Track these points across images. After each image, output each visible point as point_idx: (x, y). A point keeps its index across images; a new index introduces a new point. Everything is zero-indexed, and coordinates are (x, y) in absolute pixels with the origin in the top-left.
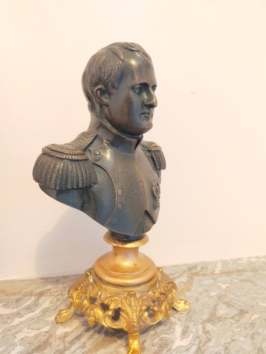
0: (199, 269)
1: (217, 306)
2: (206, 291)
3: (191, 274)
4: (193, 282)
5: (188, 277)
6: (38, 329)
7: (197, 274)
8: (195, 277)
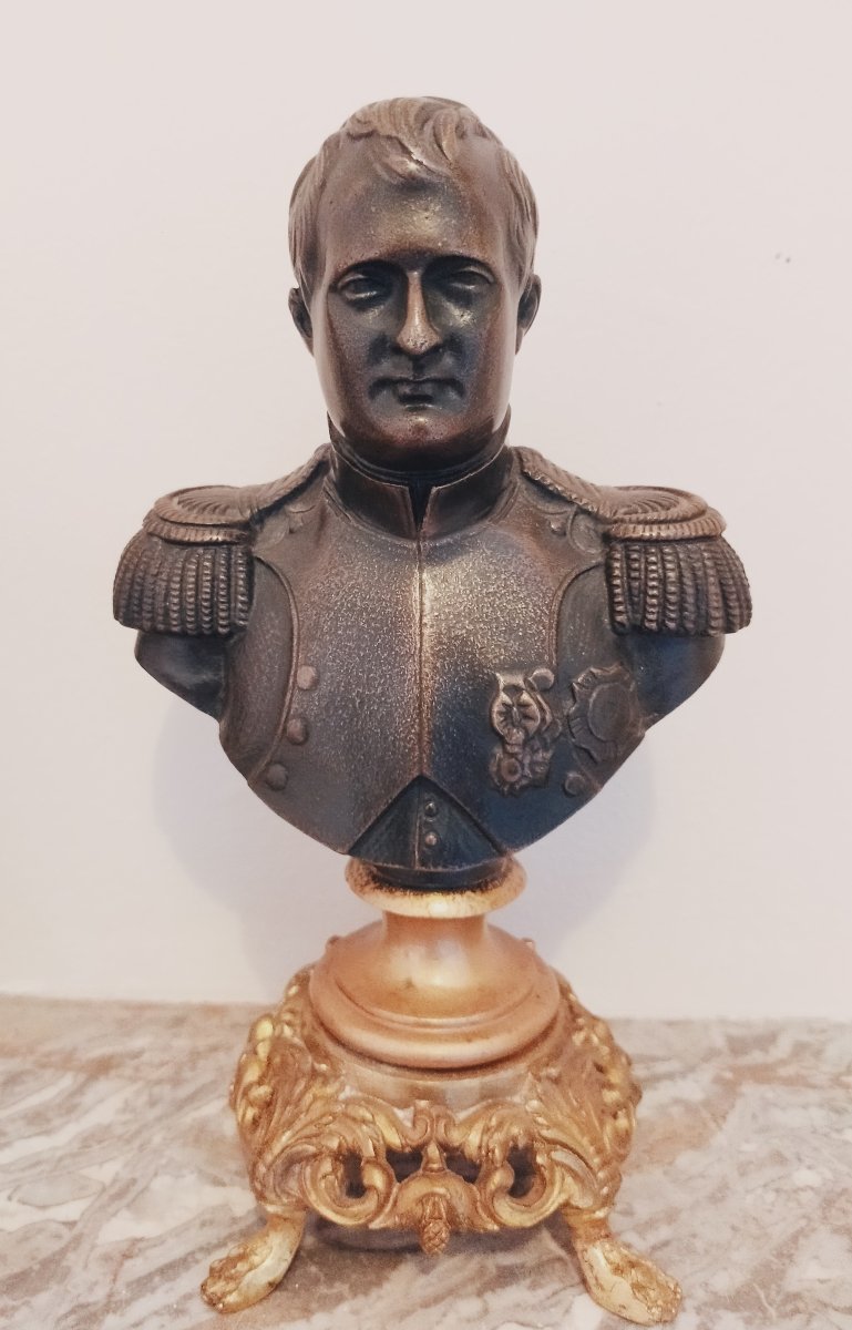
0: (782, 1049)
1: (802, 1241)
2: (779, 1158)
3: (733, 1069)
4: (733, 1106)
5: (718, 1080)
6: (44, 1207)
7: (762, 1074)
8: (749, 1089)
